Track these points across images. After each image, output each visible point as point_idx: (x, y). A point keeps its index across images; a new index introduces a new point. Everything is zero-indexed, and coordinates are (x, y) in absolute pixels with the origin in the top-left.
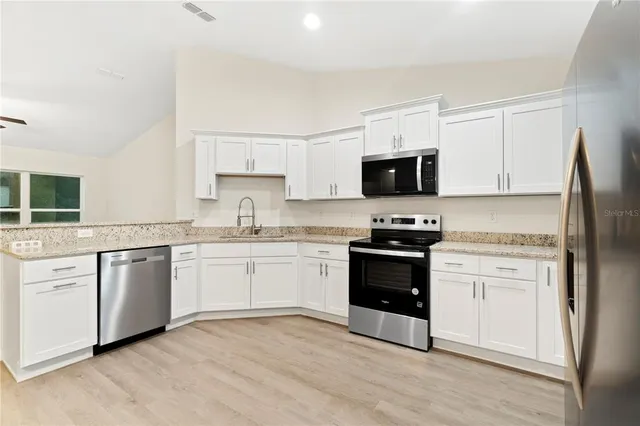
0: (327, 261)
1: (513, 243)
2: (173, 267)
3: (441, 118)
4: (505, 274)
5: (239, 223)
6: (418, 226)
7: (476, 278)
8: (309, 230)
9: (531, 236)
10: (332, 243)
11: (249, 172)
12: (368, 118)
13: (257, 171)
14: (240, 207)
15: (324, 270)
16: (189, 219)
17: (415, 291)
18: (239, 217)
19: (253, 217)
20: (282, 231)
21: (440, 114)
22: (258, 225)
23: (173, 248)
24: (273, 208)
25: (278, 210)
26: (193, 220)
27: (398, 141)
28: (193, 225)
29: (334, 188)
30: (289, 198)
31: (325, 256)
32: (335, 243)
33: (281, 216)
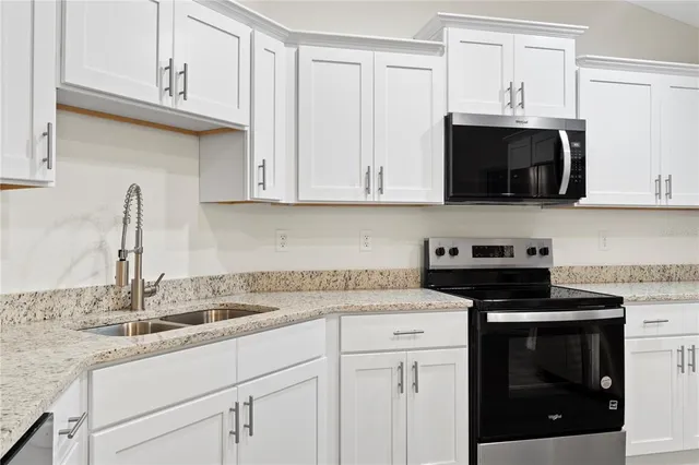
1: (631, 280)
3: (581, 69)
9: (650, 268)
15: (407, 378)
17: (606, 382)
21: (578, 61)
25: (185, 232)
30: (259, 194)
31: (411, 343)
32: (437, 309)
33: (193, 246)
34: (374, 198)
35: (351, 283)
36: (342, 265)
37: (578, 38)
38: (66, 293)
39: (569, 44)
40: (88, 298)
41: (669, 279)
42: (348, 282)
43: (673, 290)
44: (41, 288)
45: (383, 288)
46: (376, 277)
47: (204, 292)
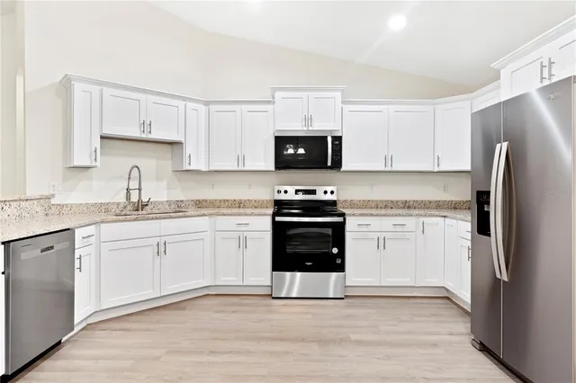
0: (245, 234)
1: (386, 207)
2: (77, 256)
3: (344, 106)
4: (398, 229)
5: (128, 197)
6: (320, 196)
7: (378, 234)
8: (199, 204)
9: (397, 202)
10: (252, 214)
11: (144, 136)
12: (278, 95)
13: (153, 136)
14: (129, 178)
15: (243, 243)
16: (46, 193)
17: (335, 250)
18: (128, 190)
19: (140, 190)
20: (170, 205)
21: (343, 102)
22: (145, 199)
23: (76, 231)
24: (159, 179)
25: (165, 183)
26: (53, 195)
27: (308, 120)
28: (53, 201)
29: (241, 159)
30: (188, 168)
31: (244, 228)
32: (255, 215)
33: (168, 188)
34: (241, 168)
35: (242, 205)
36: (237, 197)
37: (343, 91)
38: (113, 203)
39: (338, 95)
40: (122, 206)
41: (409, 207)
42: (240, 204)
43: (389, 211)
44: (103, 201)
45: (256, 207)
46: (253, 203)
47: (173, 206)
